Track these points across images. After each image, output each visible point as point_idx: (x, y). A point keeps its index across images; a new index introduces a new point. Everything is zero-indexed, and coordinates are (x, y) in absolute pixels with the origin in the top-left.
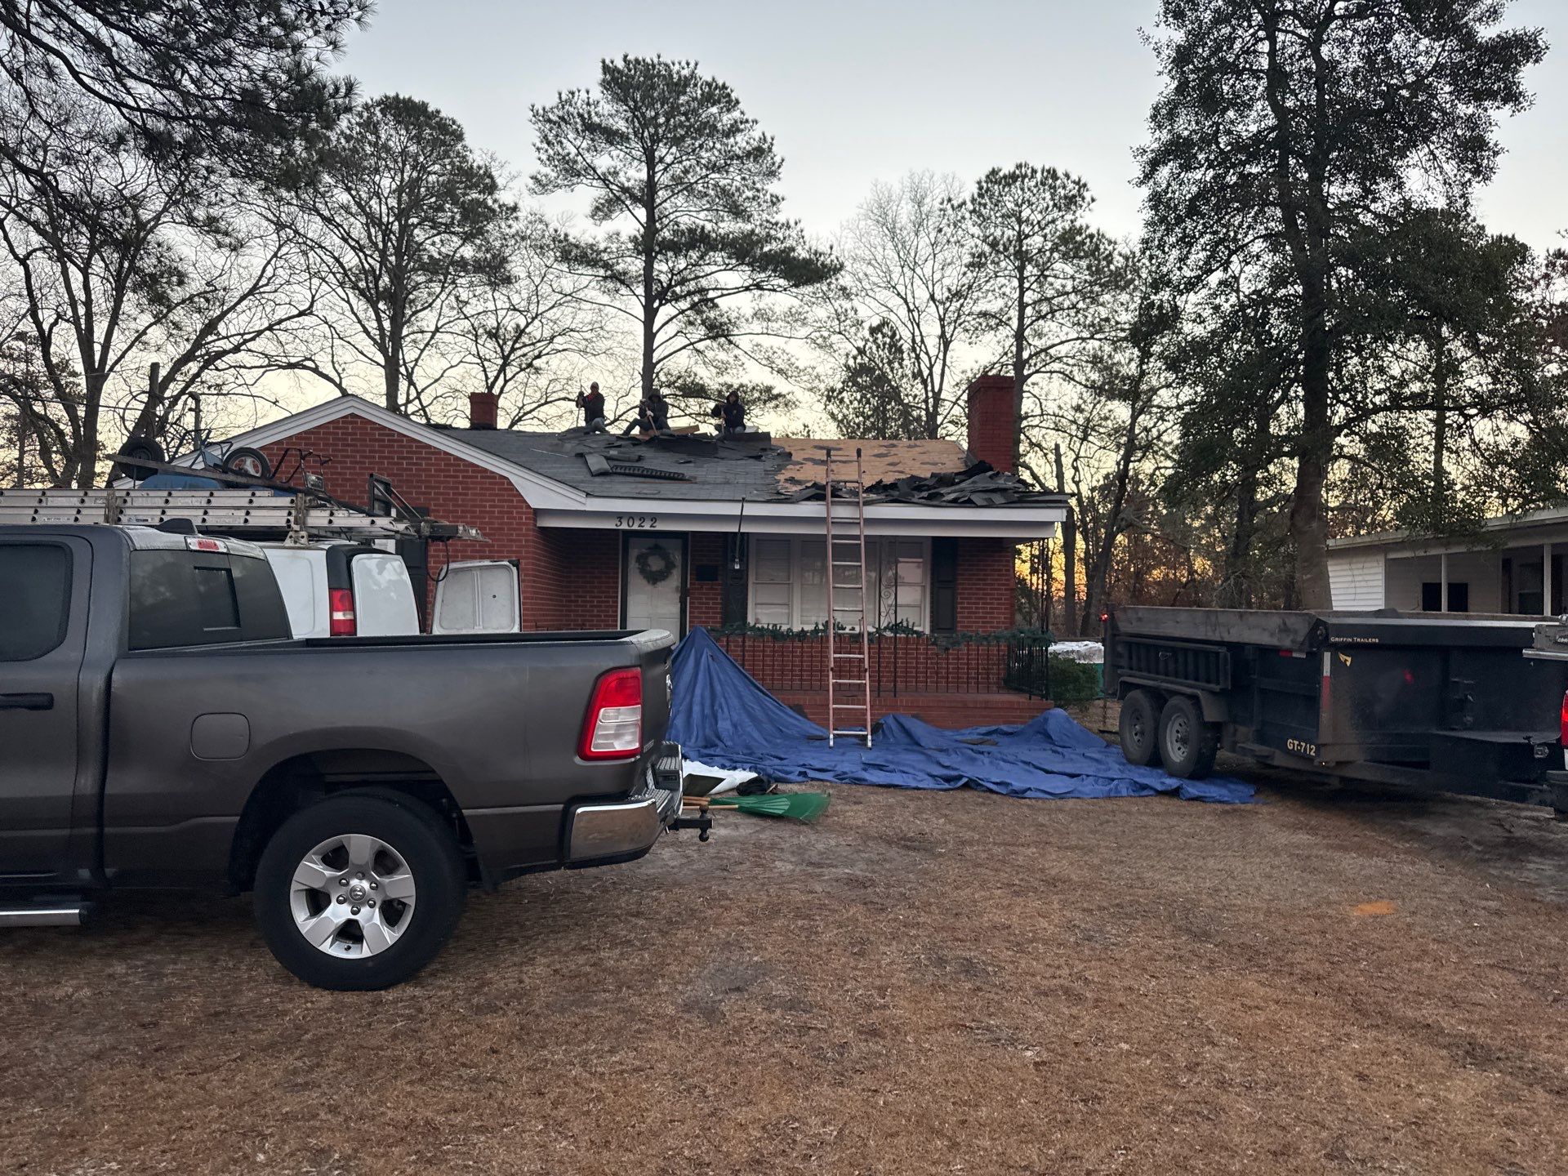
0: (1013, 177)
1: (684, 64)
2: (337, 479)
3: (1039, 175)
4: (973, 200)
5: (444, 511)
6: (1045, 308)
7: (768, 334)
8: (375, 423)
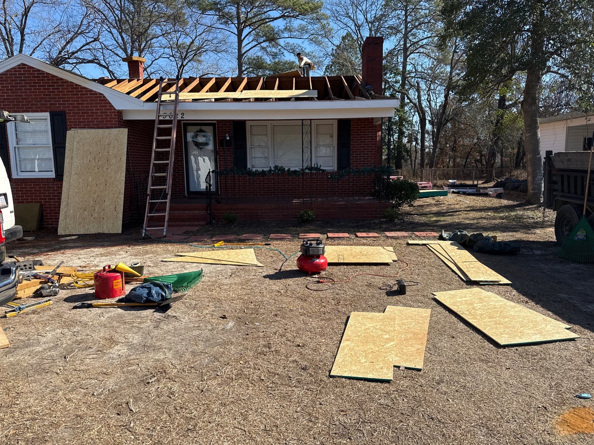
2: (19, 99)
5: (73, 113)
6: (417, 23)
7: (291, 38)
8: (34, 68)
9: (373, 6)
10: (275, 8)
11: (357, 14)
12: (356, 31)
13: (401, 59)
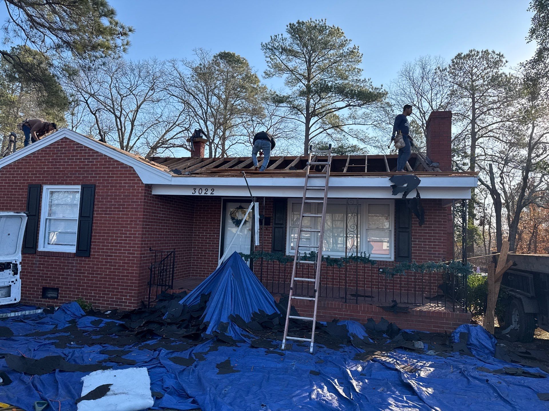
0: (468, 56)
1: (321, 20)
2: (57, 171)
3: (480, 54)
4: (450, 67)
5: (103, 186)
6: (485, 109)
7: (355, 124)
8: (75, 142)
9: (438, 96)
10: (341, 100)
11: (422, 102)
12: (422, 117)
13: (469, 142)
